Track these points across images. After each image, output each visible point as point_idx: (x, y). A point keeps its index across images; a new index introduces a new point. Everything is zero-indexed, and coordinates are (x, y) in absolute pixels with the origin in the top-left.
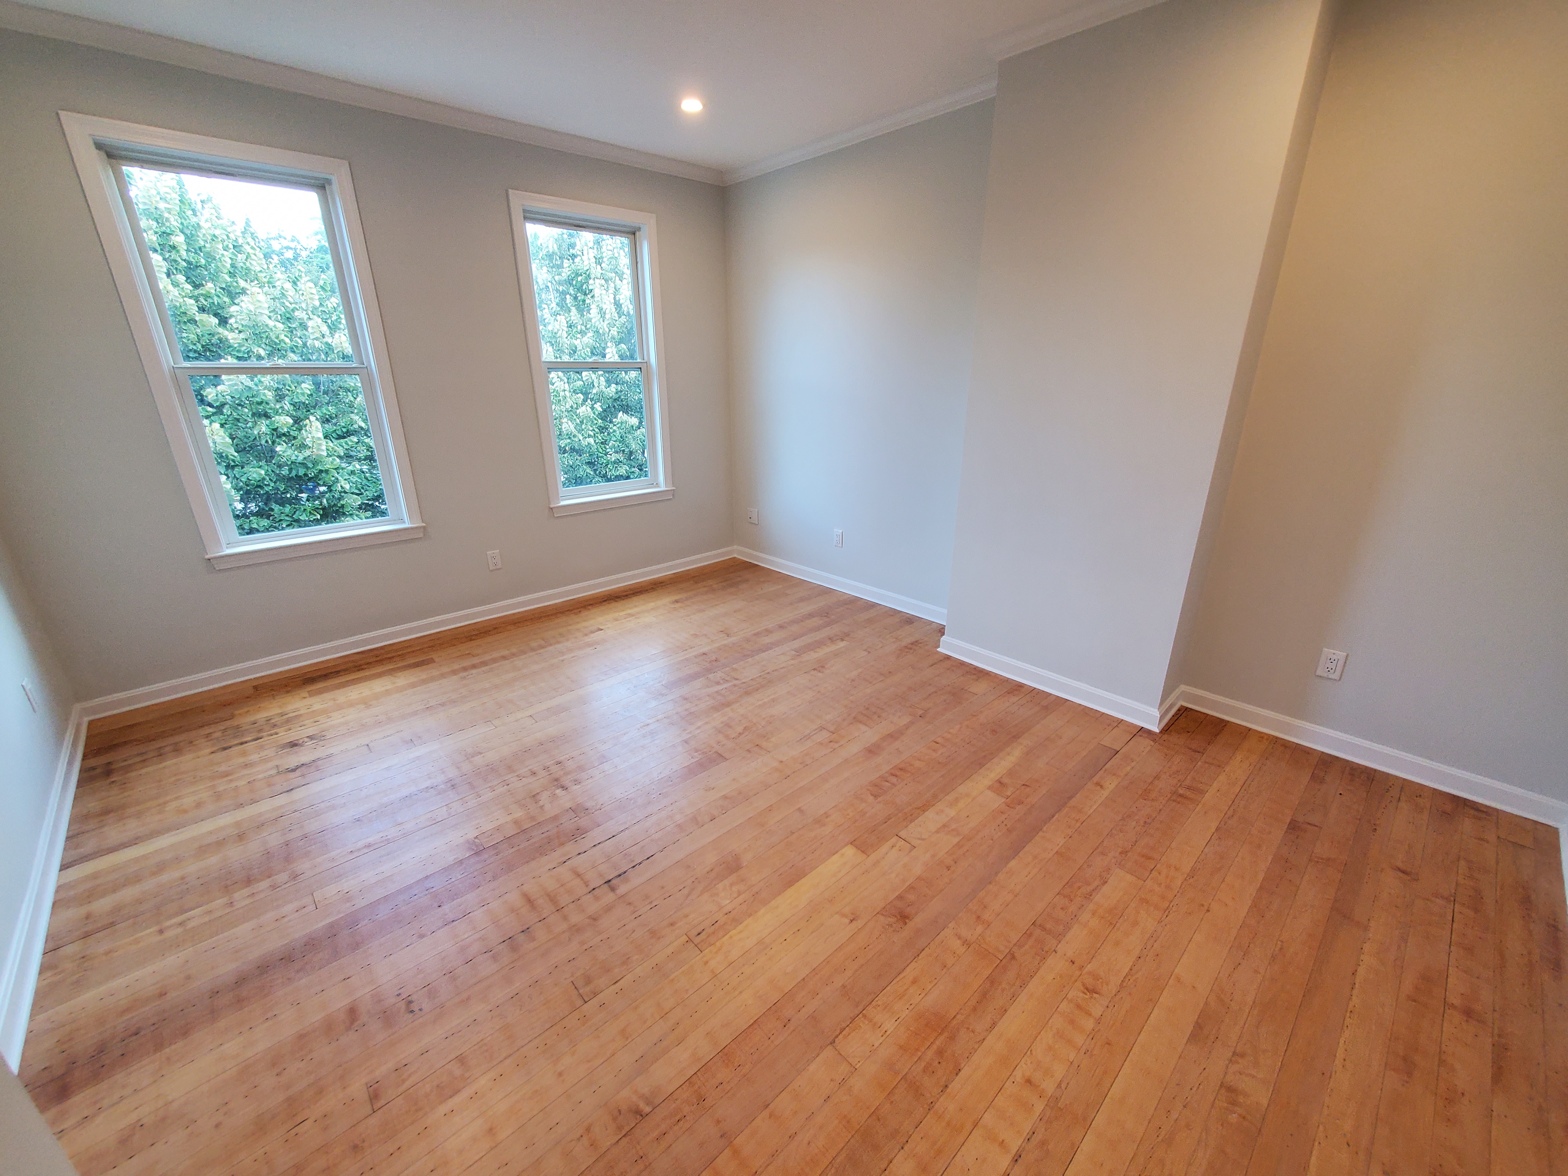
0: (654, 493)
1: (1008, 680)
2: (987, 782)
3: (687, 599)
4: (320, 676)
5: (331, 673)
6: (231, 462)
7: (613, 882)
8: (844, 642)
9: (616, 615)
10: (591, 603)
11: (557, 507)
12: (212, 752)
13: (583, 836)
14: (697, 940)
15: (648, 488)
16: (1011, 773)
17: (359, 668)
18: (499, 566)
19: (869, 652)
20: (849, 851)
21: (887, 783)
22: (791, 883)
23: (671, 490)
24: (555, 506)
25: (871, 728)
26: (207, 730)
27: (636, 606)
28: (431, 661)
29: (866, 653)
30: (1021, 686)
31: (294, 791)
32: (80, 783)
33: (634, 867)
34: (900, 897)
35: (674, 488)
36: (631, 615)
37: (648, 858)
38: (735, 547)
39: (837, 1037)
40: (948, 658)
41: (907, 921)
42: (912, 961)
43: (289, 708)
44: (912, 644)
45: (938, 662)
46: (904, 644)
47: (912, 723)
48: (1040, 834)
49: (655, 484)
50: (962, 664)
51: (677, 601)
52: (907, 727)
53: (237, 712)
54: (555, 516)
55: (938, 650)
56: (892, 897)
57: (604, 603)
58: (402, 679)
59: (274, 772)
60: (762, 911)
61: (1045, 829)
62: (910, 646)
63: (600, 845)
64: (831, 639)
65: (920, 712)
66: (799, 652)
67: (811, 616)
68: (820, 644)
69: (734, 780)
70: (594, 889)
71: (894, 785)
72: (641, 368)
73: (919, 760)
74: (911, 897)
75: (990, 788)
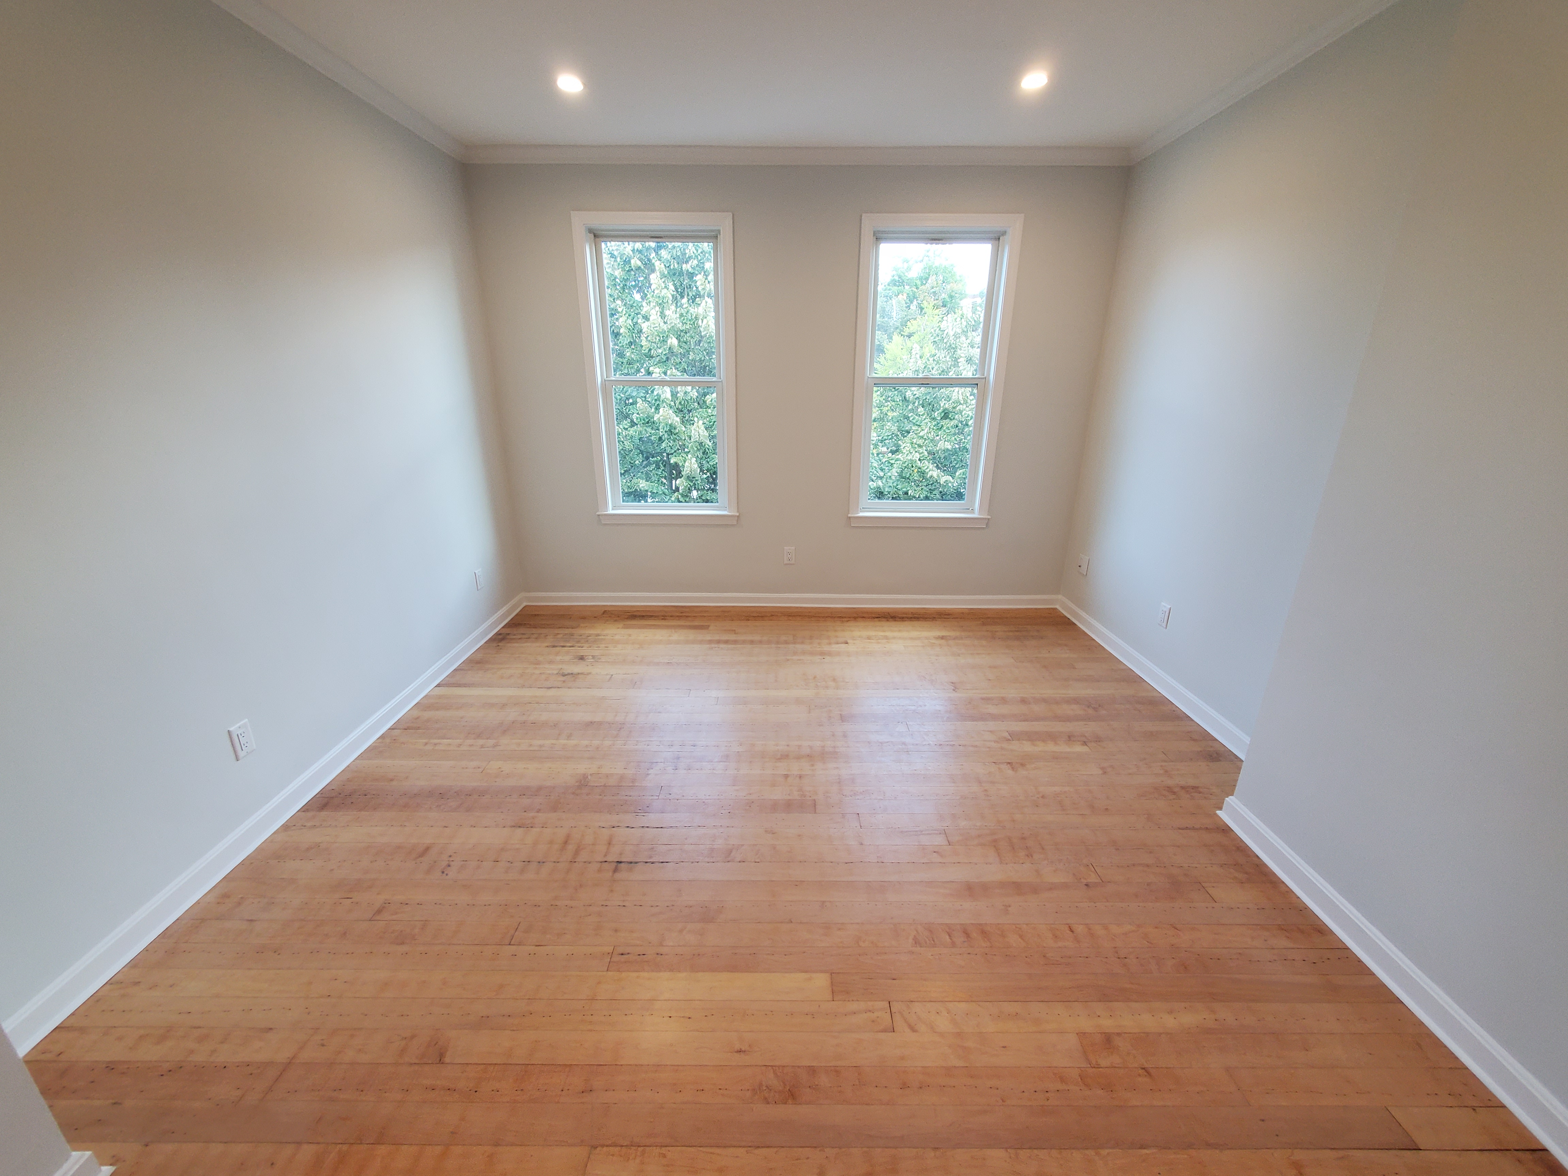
0: (965, 518)
1: (1303, 910)
2: (1086, 1024)
3: (955, 638)
4: (640, 616)
5: (647, 616)
6: (707, 449)
7: (622, 865)
8: (1086, 747)
9: (872, 633)
10: (864, 615)
11: (854, 517)
12: (547, 647)
13: (644, 814)
14: (616, 958)
15: (961, 513)
16: (1143, 1040)
17: (664, 618)
18: (793, 562)
19: (1105, 773)
20: (821, 981)
21: (948, 937)
22: (733, 968)
23: (985, 519)
24: (853, 515)
25: (1001, 863)
26: (557, 631)
27: (900, 631)
28: (706, 627)
29: (1101, 772)
30: (1321, 930)
31: (551, 689)
32: (491, 640)
33: (646, 862)
34: (812, 1071)
35: (989, 517)
36: (886, 638)
37: (662, 862)
38: (1060, 597)
39: (603, 1146)
40: (1226, 830)
41: (790, 1101)
42: (744, 1147)
43: (606, 632)
44: (1183, 788)
45: (1201, 829)
46: (1170, 782)
47: (1065, 886)
48: (1091, 1153)
49: (970, 509)
50: (1242, 849)
51: (942, 638)
52: (1052, 887)
53: (582, 625)
54: (852, 525)
55: (1218, 812)
56: (806, 1063)
57: (876, 619)
58: (677, 635)
59: (555, 672)
60: (683, 975)
61: (1104, 1152)
62: (1176, 790)
63: (647, 829)
64: (1070, 738)
65: (1093, 879)
66: (1014, 736)
67: (1076, 701)
68: (1052, 737)
69: (799, 836)
70: (606, 861)
71: (954, 944)
72: (977, 384)
73: (1021, 936)
74: (824, 1080)
75: (1081, 1035)
